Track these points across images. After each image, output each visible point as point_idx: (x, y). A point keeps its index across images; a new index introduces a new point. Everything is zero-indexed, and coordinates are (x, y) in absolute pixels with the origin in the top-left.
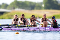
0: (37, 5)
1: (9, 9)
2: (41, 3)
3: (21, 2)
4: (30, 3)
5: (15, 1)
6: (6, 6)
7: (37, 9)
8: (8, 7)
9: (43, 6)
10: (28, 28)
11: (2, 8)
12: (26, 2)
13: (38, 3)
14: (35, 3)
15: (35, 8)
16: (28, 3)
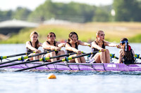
0: (98, 11)
1: (33, 21)
2: (109, 8)
4: (83, 6)
5: (46, 3)
6: (26, 14)
7: (98, 21)
8: (30, 17)
9: (113, 13)
10: (68, 65)
11: (17, 19)
12: (72, 4)
13: (102, 8)
14: (94, 7)
15: (95, 19)
16: (76, 8)
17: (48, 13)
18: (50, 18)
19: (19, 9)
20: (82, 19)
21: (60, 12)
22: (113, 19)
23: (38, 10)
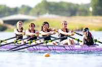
0: (80, 8)
1: (33, 15)
2: (88, 6)
3: (54, 3)
4: (69, 4)
5: (43, 2)
6: (28, 10)
7: (80, 15)
8: (31, 12)
9: (91, 9)
11: (21, 14)
12: (62, 3)
13: (83, 5)
14: (77, 5)
15: (78, 13)
16: (64, 5)
17: (44, 9)
18: (45, 13)
19: (23, 6)
20: (69, 14)
21: (52, 9)
22: (91, 14)
23: (36, 7)
